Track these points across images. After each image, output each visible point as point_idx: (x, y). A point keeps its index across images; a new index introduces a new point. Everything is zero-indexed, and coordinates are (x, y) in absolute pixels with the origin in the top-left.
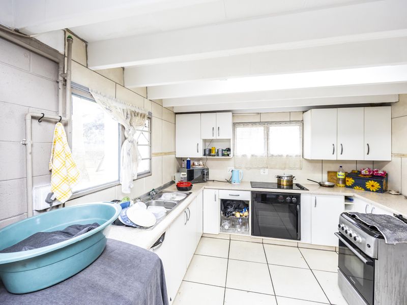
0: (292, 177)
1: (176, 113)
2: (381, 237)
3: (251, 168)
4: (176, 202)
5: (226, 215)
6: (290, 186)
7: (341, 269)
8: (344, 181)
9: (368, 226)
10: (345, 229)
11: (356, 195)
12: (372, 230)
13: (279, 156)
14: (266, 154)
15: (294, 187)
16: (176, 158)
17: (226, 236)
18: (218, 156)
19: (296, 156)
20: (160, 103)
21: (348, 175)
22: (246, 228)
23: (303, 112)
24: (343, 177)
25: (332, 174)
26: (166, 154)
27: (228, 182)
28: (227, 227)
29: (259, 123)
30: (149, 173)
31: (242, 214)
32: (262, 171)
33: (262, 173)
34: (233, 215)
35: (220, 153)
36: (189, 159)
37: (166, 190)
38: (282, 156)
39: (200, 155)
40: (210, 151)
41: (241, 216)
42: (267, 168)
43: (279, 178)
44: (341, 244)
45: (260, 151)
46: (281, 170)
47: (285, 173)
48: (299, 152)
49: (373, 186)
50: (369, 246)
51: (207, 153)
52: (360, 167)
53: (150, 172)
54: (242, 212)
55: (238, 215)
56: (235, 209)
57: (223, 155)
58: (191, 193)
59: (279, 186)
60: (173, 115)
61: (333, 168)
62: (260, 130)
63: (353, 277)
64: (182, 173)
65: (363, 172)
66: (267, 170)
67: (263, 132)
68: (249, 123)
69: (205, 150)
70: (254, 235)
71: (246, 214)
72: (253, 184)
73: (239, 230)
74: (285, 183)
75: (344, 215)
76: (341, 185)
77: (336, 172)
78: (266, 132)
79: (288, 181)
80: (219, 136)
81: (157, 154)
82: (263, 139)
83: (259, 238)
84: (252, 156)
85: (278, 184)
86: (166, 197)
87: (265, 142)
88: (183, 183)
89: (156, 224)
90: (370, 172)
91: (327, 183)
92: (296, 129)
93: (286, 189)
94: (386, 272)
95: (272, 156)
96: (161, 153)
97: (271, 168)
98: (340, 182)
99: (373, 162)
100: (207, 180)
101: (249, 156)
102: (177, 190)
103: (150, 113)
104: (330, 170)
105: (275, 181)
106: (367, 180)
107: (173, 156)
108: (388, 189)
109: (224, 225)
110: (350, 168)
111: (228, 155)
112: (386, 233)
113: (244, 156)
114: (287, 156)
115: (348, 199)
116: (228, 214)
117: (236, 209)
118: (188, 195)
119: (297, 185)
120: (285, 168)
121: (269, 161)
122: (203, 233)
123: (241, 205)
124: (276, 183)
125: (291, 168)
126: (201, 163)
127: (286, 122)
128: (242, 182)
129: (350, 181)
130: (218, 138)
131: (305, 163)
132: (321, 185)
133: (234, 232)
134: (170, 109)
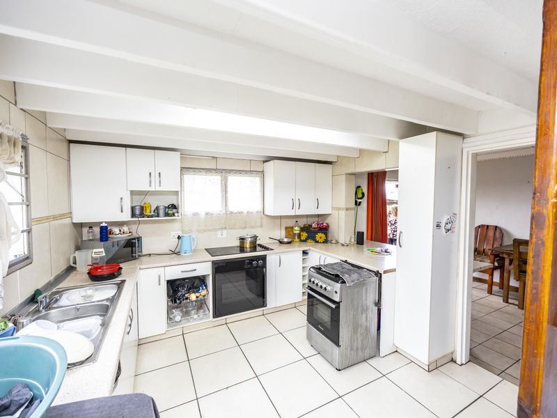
0: (255, 237)
1: (71, 142)
2: (344, 282)
3: (205, 231)
4: (105, 303)
5: (175, 302)
6: (254, 248)
7: (309, 322)
8: (299, 236)
9: (333, 275)
10: (316, 282)
11: (312, 248)
12: (336, 278)
13: (240, 213)
14: (224, 211)
15: (258, 248)
16: (73, 223)
17: (177, 330)
18: (158, 216)
19: (257, 212)
20: (41, 118)
21: (303, 229)
22: (204, 312)
23: (264, 162)
24: (298, 232)
25: (289, 230)
26: (55, 218)
27: (174, 253)
28: (178, 318)
29: (215, 170)
30: (26, 260)
31: (198, 295)
32: (219, 232)
33: (219, 236)
34: (187, 298)
35: (161, 212)
36: (104, 225)
37: (62, 285)
38: (241, 213)
39: (126, 216)
40: (142, 208)
41: (197, 297)
42: (225, 228)
43: (242, 239)
44: (310, 296)
45: (216, 208)
46: (241, 230)
47: (248, 234)
48: (259, 208)
49: (321, 238)
50: (336, 292)
51: (138, 212)
52: (310, 221)
53: (27, 258)
54: (198, 292)
55: (193, 297)
56: (189, 291)
57: (167, 215)
58: (123, 281)
59: (242, 249)
60: (65, 144)
61: (290, 223)
62: (216, 179)
63: (321, 324)
64: (95, 250)
65: (314, 226)
66: (225, 232)
67: (220, 182)
68: (202, 169)
69: (133, 209)
70: (216, 317)
71: (204, 292)
72: (211, 251)
73: (195, 317)
74: (248, 246)
75: (311, 269)
76: (297, 240)
77: (292, 228)
78: (224, 182)
79: (251, 243)
80: (160, 186)
81: (40, 220)
82: (220, 192)
83: (222, 319)
84: (207, 214)
85: (240, 247)
86: (72, 298)
87: (222, 196)
88: (100, 268)
89: (97, 348)
90: (318, 225)
91: (286, 240)
92: (257, 180)
93: (250, 252)
94: (346, 310)
95: (232, 213)
96: (47, 218)
97: (231, 229)
98: (296, 237)
99: (319, 216)
100: (139, 256)
101: (203, 215)
102: (90, 282)
103: (24, 138)
104: (288, 225)
105: (237, 243)
106: (317, 233)
107: (67, 221)
108: (330, 239)
109: (174, 317)
110: (303, 222)
111: (174, 215)
112: (346, 277)
113: (195, 214)
114: (248, 212)
115: (305, 253)
116: (179, 300)
117: (190, 289)
118: (120, 286)
119: (260, 245)
120: (245, 228)
121: (228, 219)
122: (139, 339)
123: (196, 283)
124: (237, 247)
125: (252, 227)
126: (125, 229)
127: (246, 172)
128: (195, 251)
129: (304, 235)
130: (158, 189)
131: (265, 220)
132: (281, 242)
133: (188, 321)
134: (60, 133)
